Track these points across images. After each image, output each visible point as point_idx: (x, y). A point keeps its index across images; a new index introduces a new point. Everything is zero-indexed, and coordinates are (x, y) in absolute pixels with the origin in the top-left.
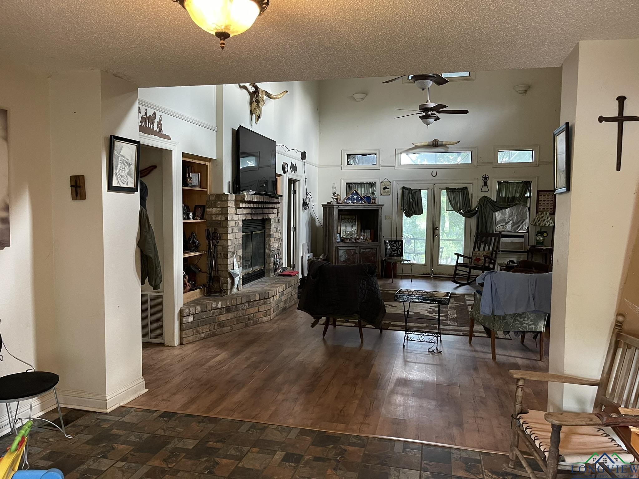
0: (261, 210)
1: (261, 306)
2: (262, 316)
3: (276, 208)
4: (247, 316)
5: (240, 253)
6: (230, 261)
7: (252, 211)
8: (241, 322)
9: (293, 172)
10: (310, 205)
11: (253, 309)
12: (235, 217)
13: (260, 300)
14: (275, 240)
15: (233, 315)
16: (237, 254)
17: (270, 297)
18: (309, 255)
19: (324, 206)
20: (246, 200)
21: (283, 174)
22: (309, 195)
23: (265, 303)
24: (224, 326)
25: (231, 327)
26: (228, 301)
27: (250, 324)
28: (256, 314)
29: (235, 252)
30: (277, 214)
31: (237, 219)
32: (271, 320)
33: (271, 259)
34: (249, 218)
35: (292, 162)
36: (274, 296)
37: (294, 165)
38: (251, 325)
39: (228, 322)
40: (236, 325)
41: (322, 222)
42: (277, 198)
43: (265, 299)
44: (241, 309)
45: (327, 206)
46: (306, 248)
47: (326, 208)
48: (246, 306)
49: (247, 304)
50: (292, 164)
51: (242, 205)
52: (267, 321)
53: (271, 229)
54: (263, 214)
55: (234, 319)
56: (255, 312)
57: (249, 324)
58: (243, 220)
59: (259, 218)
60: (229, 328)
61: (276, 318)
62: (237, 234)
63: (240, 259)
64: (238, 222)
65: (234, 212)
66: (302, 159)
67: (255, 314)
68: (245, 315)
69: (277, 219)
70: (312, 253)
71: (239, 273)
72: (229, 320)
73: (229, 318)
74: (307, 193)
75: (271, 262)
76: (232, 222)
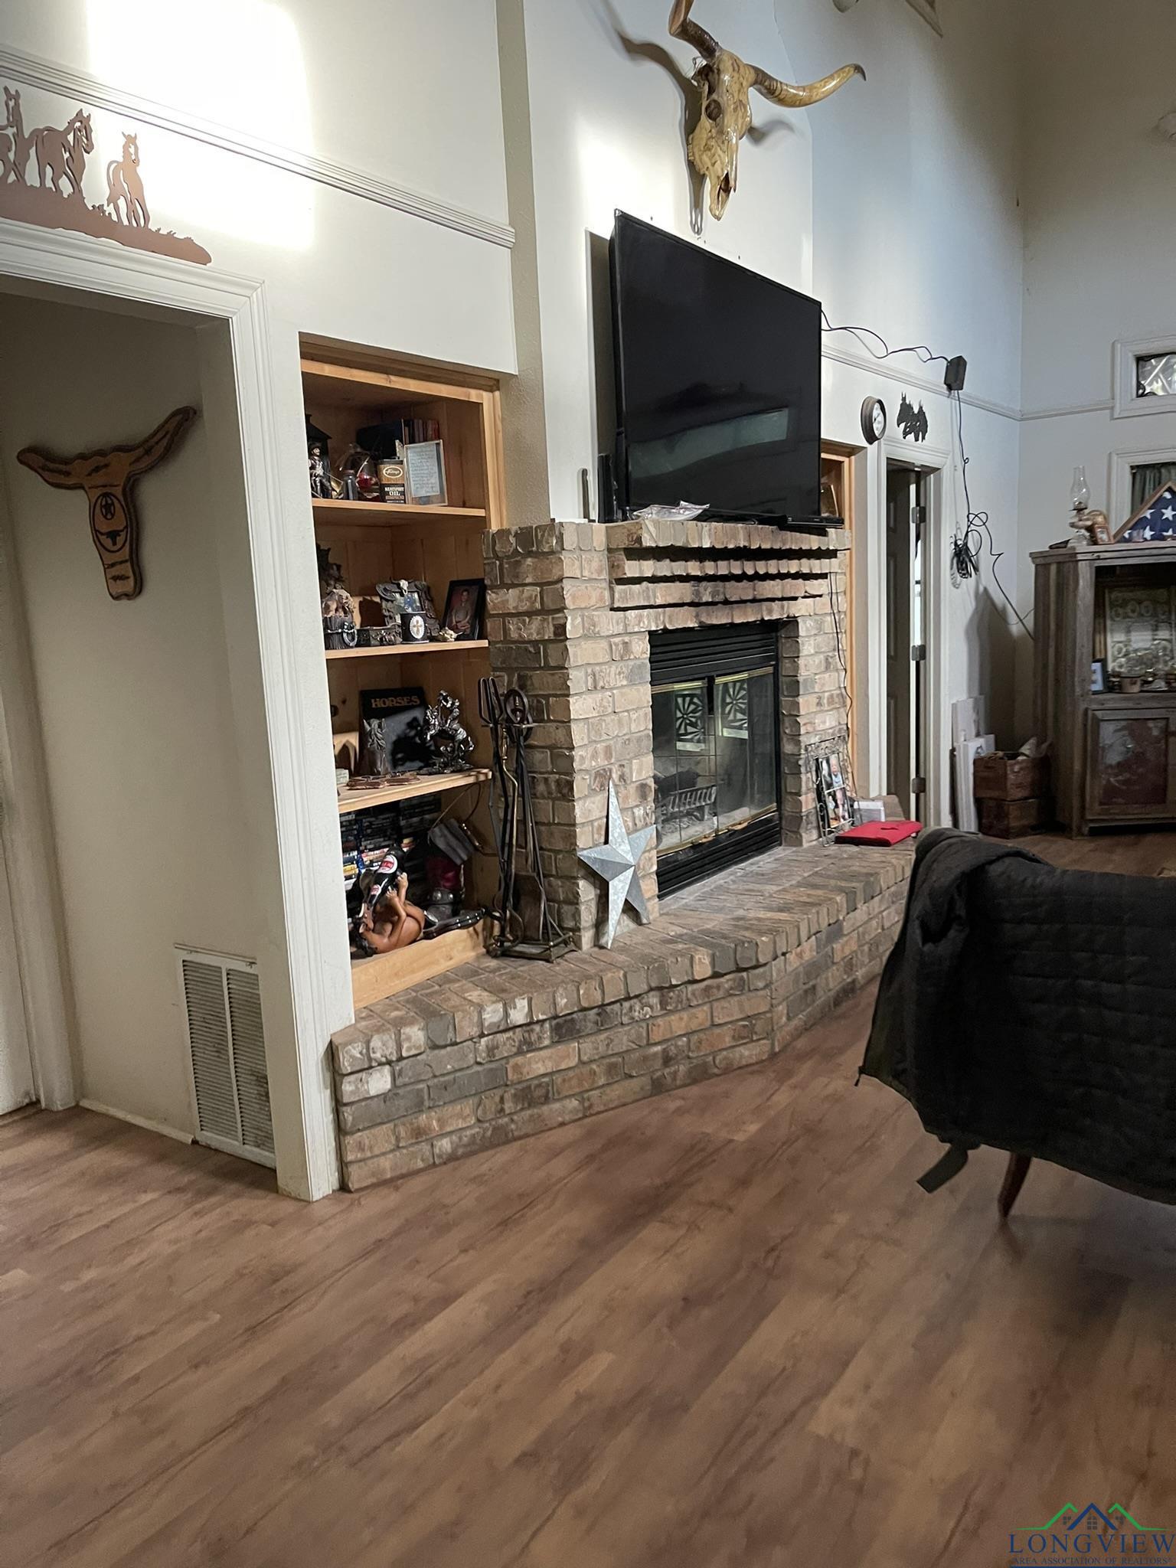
0: (745, 583)
1: (724, 1003)
2: (728, 1041)
3: (824, 576)
4: (658, 1048)
5: (644, 768)
6: (586, 808)
7: (697, 593)
8: (632, 1077)
9: (911, 437)
10: (985, 560)
11: (685, 1015)
12: (610, 623)
13: (716, 975)
14: (819, 704)
15: (588, 1047)
16: (622, 777)
17: (762, 961)
18: (981, 741)
19: (1038, 561)
20: (647, 542)
21: (863, 443)
22: (977, 521)
23: (742, 987)
24: (547, 1099)
25: (582, 1102)
26: (561, 990)
27: (674, 1079)
28: (702, 1035)
29: (615, 769)
30: (826, 599)
31: (620, 629)
32: (773, 1056)
33: (803, 777)
34: (685, 620)
35: (904, 399)
36: (784, 954)
37: (916, 410)
38: (678, 1082)
39: (564, 1080)
40: (608, 1090)
41: (1030, 622)
42: (822, 532)
43: (740, 970)
44: (625, 1020)
45: (1048, 560)
46: (968, 719)
47: (1046, 566)
48: (651, 1007)
49: (654, 999)
50: (906, 408)
51: (632, 569)
52: (754, 1060)
53: (801, 662)
54: (754, 601)
55: (594, 1066)
56: (694, 1026)
57: (669, 1079)
58: (651, 633)
59: (737, 621)
60: (575, 1103)
61: (801, 1044)
62: (622, 694)
63: (644, 797)
64: (625, 643)
65: (601, 599)
66: (950, 388)
67: (694, 1039)
68: (649, 1045)
69: (829, 619)
70: (992, 736)
71: (630, 859)
72: (571, 1074)
73: (574, 1062)
74: (972, 516)
75: (804, 789)
76: (586, 645)
